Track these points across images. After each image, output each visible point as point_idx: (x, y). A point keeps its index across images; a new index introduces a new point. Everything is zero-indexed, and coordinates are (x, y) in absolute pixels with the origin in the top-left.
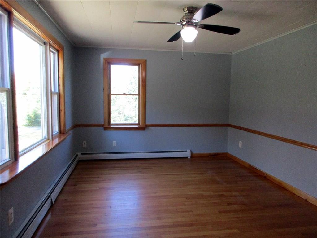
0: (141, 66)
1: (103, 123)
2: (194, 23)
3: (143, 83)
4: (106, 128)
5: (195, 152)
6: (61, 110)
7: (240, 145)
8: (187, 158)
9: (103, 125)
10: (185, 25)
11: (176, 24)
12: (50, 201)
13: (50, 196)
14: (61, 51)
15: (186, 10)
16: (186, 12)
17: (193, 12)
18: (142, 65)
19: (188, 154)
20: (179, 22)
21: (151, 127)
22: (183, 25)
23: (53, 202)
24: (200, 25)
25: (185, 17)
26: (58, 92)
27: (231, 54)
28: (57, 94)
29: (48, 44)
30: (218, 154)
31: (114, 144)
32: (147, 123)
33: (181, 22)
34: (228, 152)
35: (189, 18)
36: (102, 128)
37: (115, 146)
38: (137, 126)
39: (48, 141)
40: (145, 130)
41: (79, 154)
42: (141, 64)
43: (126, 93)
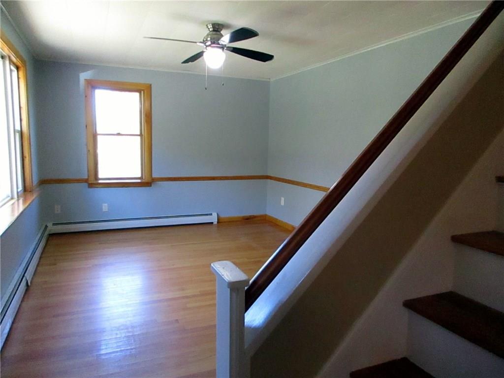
0: (144, 94)
1: (86, 177)
2: (222, 45)
3: (147, 118)
4: (92, 184)
5: (222, 216)
6: (25, 157)
7: (282, 203)
8: (212, 223)
9: (86, 181)
10: (209, 46)
11: (198, 44)
12: (26, 282)
13: (23, 276)
14: (22, 68)
15: (210, 26)
16: (211, 30)
17: (219, 30)
18: (145, 91)
19: (214, 219)
20: (202, 41)
21: (160, 182)
22: (207, 46)
23: (29, 284)
24: (228, 47)
25: (210, 36)
26: (19, 129)
27: (268, 80)
28: (18, 132)
29: (8, 57)
30: (254, 217)
31: (105, 207)
32: (155, 175)
33: (204, 42)
34: (267, 214)
35: (214, 38)
36: (86, 184)
37: (107, 210)
38: (139, 181)
39: (13, 201)
40: (151, 186)
41: (50, 225)
42: (143, 90)
43: (121, 133)
